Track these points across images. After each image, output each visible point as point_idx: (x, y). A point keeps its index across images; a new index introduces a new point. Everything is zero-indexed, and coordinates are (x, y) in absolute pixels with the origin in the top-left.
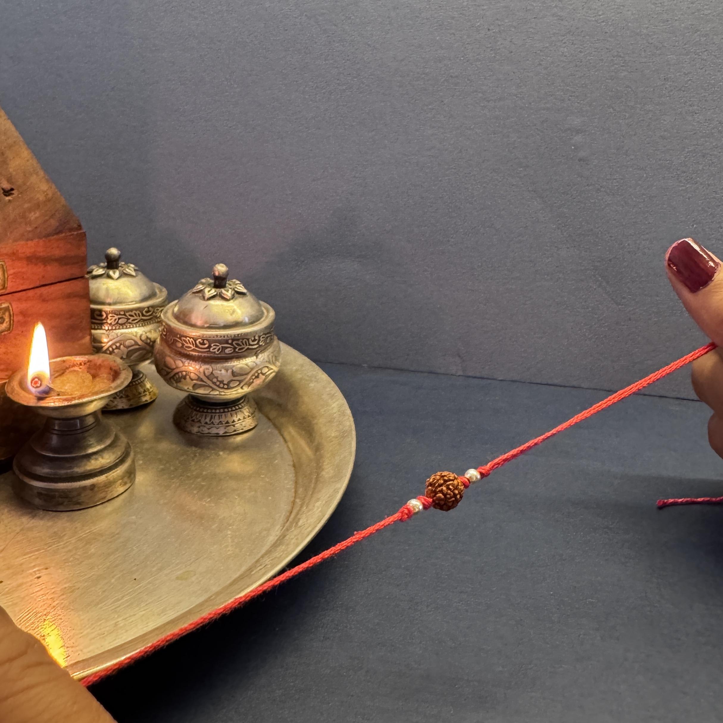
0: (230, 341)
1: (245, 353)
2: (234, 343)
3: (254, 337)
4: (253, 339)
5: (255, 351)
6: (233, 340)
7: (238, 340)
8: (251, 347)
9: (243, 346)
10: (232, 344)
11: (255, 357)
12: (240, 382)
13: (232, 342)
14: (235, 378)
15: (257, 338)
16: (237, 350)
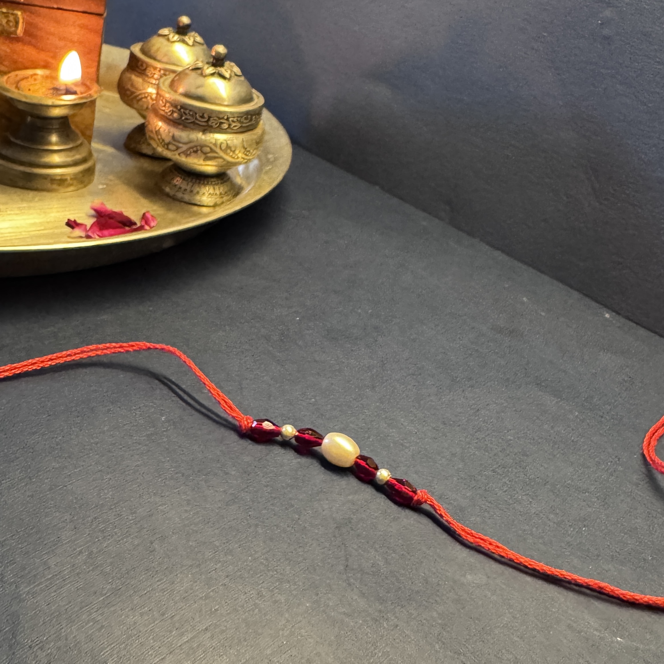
0: (179, 107)
1: (192, 125)
2: (182, 110)
3: (203, 114)
4: (201, 115)
5: (203, 128)
6: (182, 107)
7: (186, 109)
8: (197, 122)
9: (189, 117)
10: (179, 110)
11: (201, 133)
12: (178, 148)
13: (181, 109)
14: (174, 143)
15: (206, 116)
16: (183, 118)
